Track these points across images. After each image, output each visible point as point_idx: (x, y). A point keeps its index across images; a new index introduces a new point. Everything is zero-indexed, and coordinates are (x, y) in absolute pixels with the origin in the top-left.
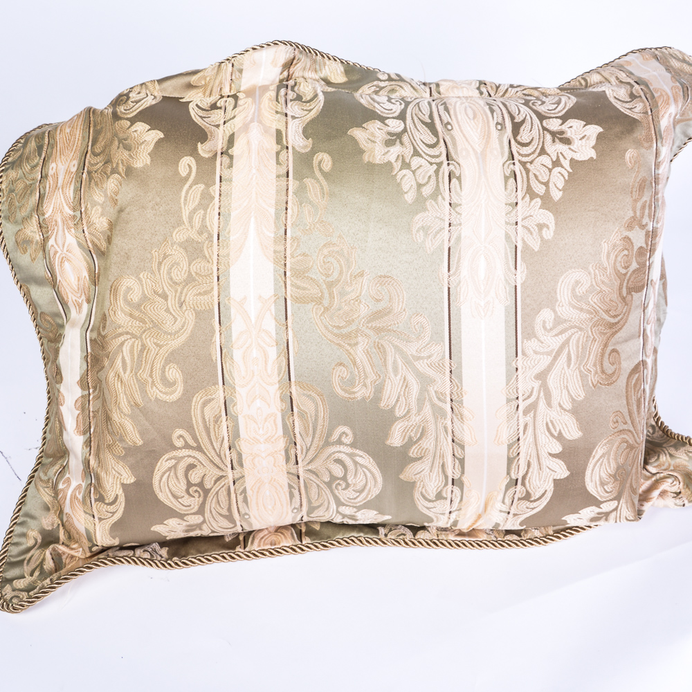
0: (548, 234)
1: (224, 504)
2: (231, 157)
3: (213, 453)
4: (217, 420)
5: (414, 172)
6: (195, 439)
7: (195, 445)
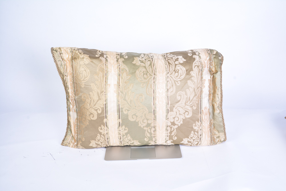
0: (100, 128)
1: (170, 67)
2: (166, 140)
3: (172, 80)
4: (170, 88)
5: (128, 139)
6: (175, 83)
7: (175, 82)
